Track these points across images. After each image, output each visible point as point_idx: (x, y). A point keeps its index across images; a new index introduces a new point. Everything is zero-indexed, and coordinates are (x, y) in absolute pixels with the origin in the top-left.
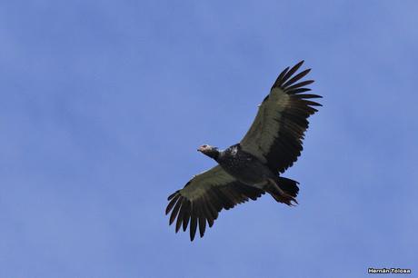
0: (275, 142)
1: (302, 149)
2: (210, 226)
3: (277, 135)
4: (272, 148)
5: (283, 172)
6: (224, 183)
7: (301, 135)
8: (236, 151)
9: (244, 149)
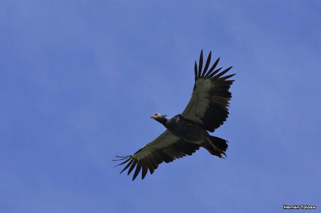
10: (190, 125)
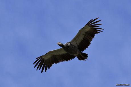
0: (81, 41)
1: (90, 44)
2: (49, 69)
3: (82, 39)
4: (80, 43)
5: (83, 51)
6: (58, 55)
7: (91, 39)
8: (69, 44)
9: (72, 44)
10: (73, 47)
